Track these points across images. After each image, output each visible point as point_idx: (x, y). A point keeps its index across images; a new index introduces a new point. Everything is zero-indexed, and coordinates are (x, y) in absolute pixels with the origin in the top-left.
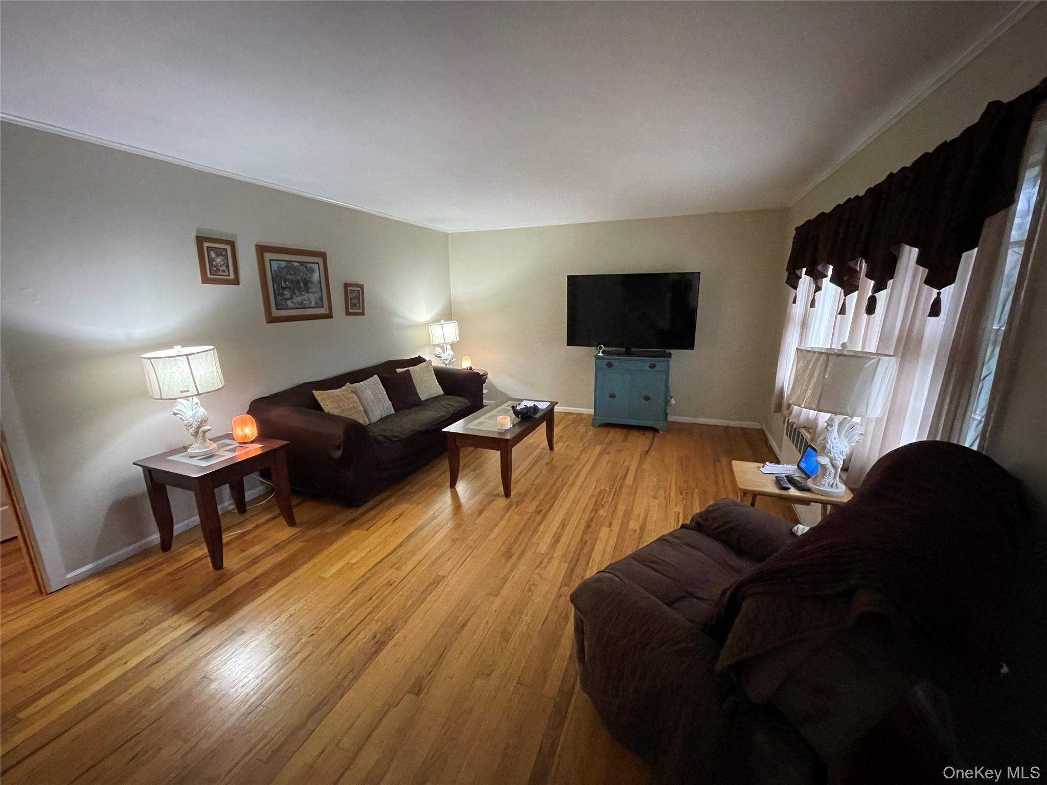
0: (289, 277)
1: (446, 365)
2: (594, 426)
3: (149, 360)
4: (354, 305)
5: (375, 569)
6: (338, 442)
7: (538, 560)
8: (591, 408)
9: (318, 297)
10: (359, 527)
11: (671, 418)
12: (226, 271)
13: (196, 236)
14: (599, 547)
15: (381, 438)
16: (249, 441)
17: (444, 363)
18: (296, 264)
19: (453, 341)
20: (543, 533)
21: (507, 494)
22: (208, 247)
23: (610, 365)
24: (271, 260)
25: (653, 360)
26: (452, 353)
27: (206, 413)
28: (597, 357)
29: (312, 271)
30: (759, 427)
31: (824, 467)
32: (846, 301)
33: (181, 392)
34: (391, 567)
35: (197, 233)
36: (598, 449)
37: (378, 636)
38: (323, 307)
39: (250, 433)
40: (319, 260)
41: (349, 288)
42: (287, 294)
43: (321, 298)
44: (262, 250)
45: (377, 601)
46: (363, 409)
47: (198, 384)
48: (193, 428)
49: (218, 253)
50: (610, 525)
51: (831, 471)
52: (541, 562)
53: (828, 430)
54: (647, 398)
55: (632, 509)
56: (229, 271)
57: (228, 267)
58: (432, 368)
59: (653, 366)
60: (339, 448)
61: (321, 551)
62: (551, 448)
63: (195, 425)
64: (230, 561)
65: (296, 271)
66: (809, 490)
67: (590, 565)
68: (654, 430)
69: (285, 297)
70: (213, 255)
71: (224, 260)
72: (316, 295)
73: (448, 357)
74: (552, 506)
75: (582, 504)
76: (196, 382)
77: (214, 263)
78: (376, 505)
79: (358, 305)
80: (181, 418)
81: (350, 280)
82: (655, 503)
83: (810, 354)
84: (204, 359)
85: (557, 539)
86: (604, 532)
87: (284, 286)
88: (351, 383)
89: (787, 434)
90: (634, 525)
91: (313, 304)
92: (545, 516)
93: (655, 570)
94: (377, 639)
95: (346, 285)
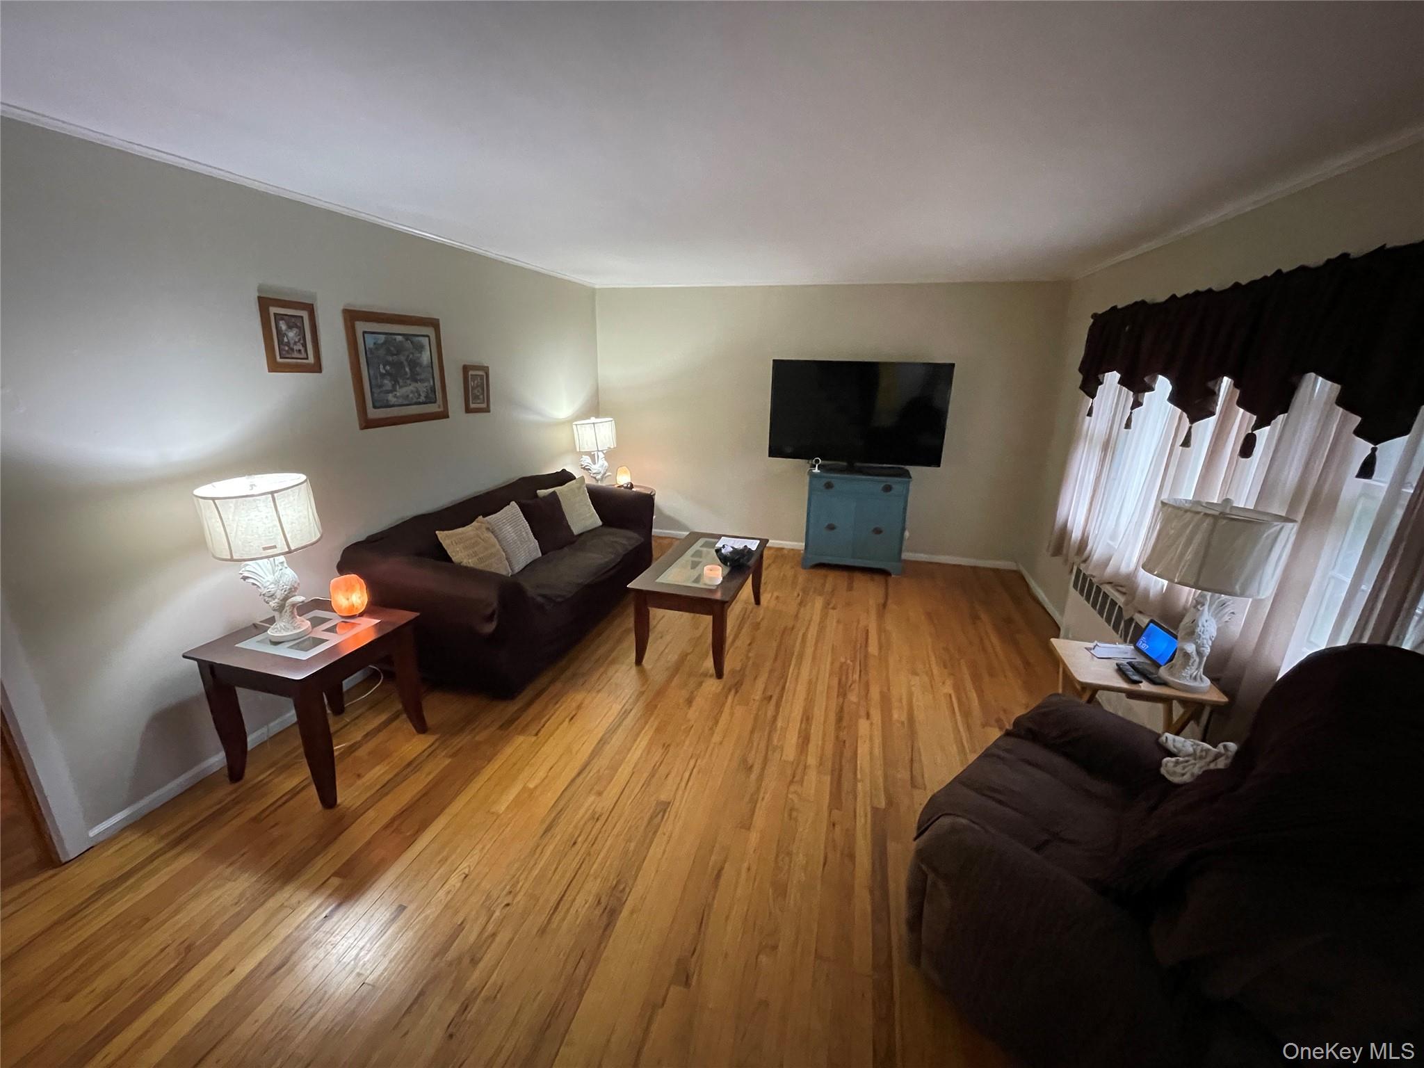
0: (390, 358)
1: (597, 481)
2: (804, 567)
3: (211, 501)
4: (476, 397)
5: (568, 794)
6: (489, 611)
7: (789, 772)
8: (802, 542)
9: (428, 388)
10: (523, 731)
11: (906, 555)
12: (303, 351)
13: (259, 298)
14: (863, 749)
15: (539, 599)
16: (357, 613)
17: (595, 478)
18: (399, 338)
19: (609, 448)
20: (785, 729)
21: (719, 674)
22: (275, 314)
23: (829, 486)
24: (364, 333)
25: (890, 480)
26: (606, 464)
27: (296, 577)
28: (812, 476)
29: (420, 348)
30: (1015, 568)
31: (1187, 656)
32: (1192, 430)
33: (265, 549)
34: (589, 792)
35: (259, 290)
36: (819, 603)
37: (604, 901)
38: (435, 402)
39: (359, 601)
40: (430, 331)
41: (471, 373)
42: (388, 383)
43: (433, 390)
44: (352, 317)
45: (585, 846)
46: (504, 554)
47: (288, 536)
48: (276, 600)
49: (291, 324)
50: (868, 716)
51: (1195, 661)
52: (795, 775)
53: (1199, 610)
54: (878, 531)
55: (889, 689)
56: (306, 350)
57: (305, 345)
58: (586, 489)
59: (888, 489)
60: (490, 618)
61: (477, 772)
62: (758, 601)
63: (280, 594)
64: (346, 795)
65: (399, 350)
66: (1165, 684)
67: (859, 776)
68: (884, 573)
69: (384, 388)
70: (283, 326)
71: (299, 335)
72: (426, 384)
73: (600, 469)
74: (783, 688)
75: (821, 688)
76: (286, 532)
77: (286, 340)
78: (539, 695)
79: (481, 397)
80: (254, 584)
81: (473, 359)
82: (915, 680)
83: (1189, 515)
84: (296, 497)
85: (805, 739)
86: (863, 725)
87: (383, 371)
88: (484, 517)
89: (1075, 586)
90: (898, 715)
91: (422, 399)
92: (778, 706)
93: (1000, 802)
94: (603, 905)
95: (466, 369)
